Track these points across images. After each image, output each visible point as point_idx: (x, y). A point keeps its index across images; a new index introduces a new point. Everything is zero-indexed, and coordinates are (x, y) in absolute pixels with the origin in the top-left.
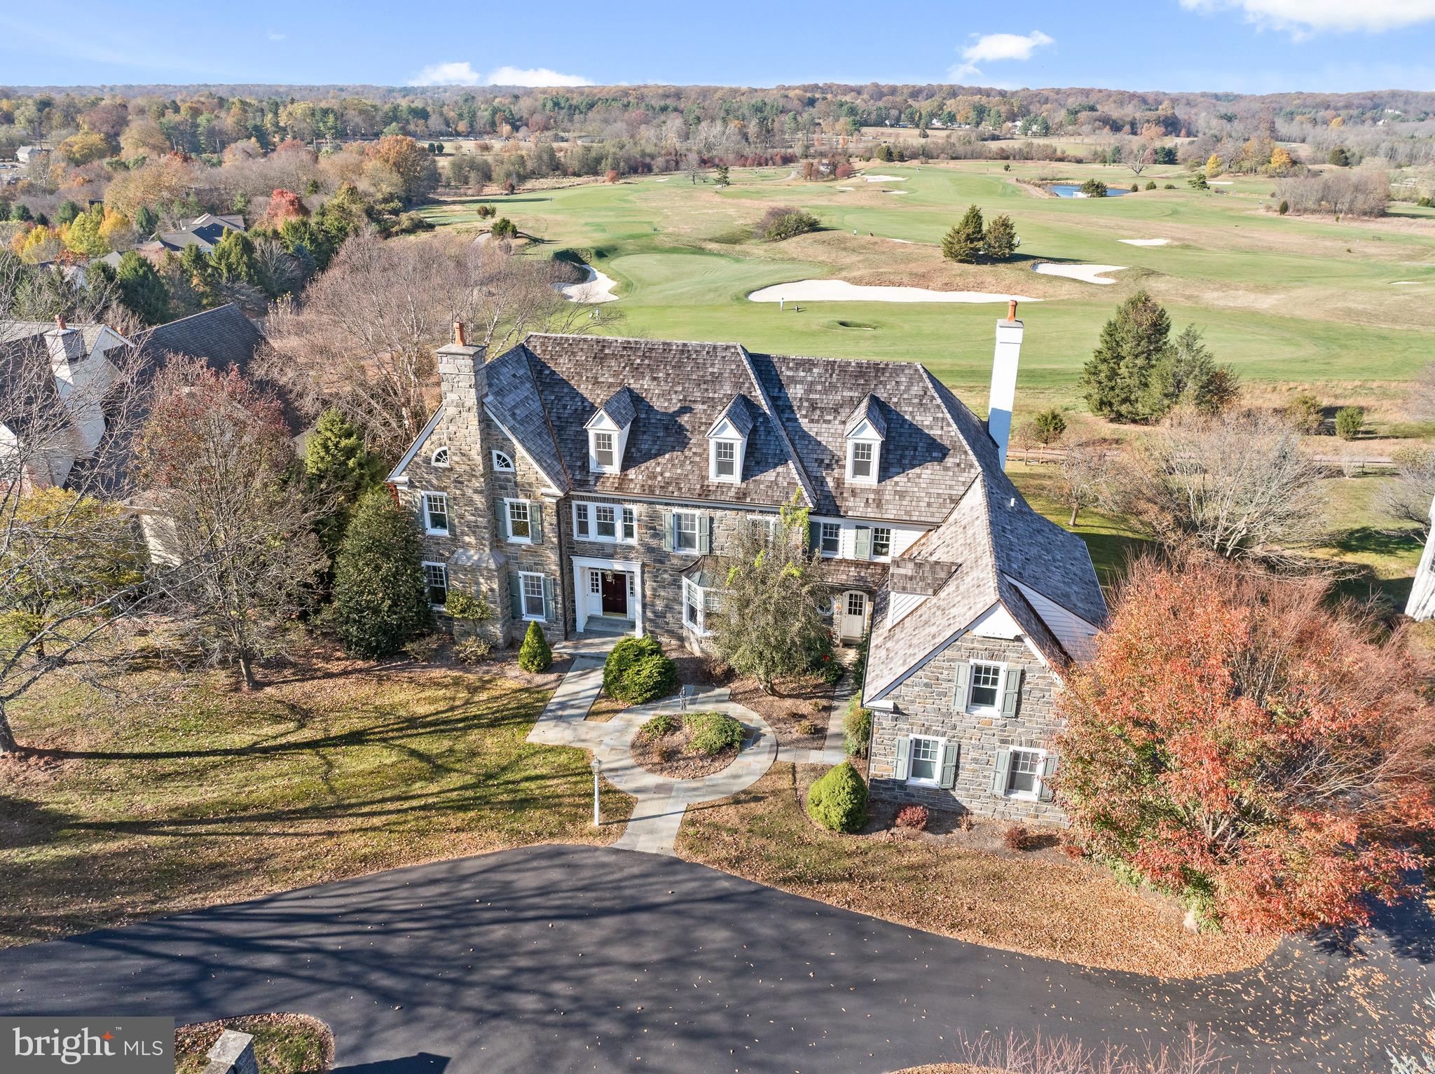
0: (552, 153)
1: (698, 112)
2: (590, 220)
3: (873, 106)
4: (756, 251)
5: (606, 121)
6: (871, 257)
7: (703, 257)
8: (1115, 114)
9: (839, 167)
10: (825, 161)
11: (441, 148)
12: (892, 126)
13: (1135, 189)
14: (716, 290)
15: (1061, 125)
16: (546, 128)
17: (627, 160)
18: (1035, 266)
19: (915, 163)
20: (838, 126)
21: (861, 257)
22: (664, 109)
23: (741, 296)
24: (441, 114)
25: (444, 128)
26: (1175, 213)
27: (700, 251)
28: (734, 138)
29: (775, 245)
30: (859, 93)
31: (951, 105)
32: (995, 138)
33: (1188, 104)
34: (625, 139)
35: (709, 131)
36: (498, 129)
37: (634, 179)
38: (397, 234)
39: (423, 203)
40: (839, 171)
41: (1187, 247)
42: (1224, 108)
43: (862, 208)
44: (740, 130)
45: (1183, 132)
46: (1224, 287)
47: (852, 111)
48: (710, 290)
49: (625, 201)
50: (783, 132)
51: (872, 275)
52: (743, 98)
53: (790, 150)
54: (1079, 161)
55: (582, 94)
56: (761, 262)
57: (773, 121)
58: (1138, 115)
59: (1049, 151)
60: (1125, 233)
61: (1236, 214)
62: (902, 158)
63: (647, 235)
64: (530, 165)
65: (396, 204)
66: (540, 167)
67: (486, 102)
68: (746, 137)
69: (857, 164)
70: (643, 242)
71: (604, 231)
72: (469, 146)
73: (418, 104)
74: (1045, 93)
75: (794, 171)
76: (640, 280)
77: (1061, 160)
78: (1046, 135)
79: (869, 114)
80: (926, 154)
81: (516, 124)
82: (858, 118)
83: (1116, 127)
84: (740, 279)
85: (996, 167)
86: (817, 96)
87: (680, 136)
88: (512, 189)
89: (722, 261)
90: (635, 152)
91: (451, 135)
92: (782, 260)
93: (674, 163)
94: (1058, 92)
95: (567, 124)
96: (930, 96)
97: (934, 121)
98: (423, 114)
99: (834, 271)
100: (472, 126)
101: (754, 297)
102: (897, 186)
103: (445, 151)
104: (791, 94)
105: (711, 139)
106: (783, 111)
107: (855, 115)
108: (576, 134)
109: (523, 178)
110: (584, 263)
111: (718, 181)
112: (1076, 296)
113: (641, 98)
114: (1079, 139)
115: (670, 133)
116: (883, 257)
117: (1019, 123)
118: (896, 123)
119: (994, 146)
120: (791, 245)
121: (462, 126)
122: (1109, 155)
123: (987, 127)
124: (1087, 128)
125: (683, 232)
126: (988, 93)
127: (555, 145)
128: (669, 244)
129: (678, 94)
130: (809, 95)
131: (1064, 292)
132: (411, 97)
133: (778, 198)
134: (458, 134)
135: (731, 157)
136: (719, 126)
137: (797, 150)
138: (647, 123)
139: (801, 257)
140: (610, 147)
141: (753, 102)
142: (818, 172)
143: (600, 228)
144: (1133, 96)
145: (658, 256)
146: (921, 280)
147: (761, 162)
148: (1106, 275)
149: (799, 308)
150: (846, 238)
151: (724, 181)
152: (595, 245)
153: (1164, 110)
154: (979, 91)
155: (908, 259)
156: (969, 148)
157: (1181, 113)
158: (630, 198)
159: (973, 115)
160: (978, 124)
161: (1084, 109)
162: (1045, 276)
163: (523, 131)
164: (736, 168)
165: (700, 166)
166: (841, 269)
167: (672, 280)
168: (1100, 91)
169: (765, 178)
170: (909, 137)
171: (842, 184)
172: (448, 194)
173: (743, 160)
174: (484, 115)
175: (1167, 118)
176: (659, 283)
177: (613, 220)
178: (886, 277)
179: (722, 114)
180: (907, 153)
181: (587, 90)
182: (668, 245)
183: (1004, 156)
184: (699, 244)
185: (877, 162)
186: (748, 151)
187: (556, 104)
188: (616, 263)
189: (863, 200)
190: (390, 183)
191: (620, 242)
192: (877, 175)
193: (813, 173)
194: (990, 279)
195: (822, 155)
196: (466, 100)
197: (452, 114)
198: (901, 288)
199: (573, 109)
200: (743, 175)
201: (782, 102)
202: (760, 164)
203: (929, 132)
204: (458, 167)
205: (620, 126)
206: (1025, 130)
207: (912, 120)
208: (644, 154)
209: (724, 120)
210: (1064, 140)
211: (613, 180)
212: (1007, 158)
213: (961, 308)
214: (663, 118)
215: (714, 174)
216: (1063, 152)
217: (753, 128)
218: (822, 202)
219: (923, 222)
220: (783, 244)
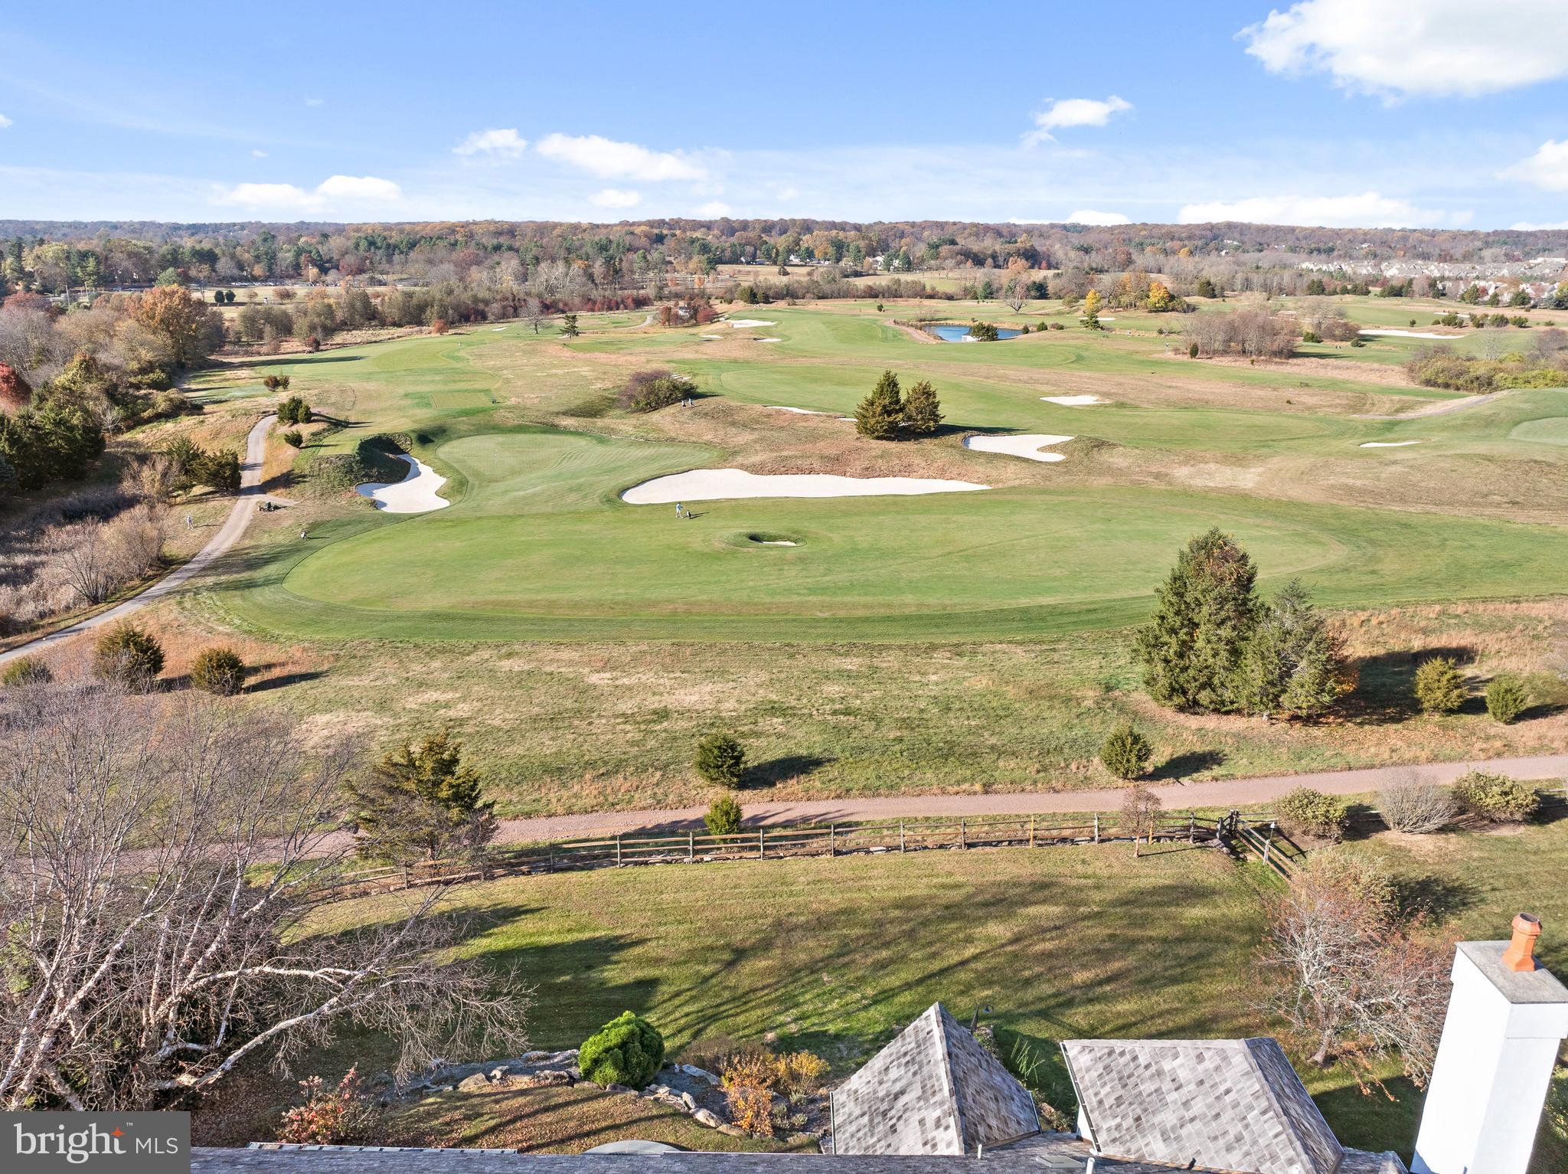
0: (365, 299)
1: (535, 251)
2: (411, 389)
3: (727, 242)
4: (622, 427)
5: (431, 262)
6: (768, 434)
7: (557, 437)
8: (975, 247)
9: (699, 312)
10: (682, 304)
11: (231, 296)
12: (748, 263)
13: (1026, 331)
14: (578, 489)
15: (922, 260)
16: (361, 271)
17: (456, 308)
18: (966, 440)
19: (781, 304)
20: (692, 265)
21: (756, 435)
22: (497, 248)
23: (613, 496)
24: (233, 256)
25: (236, 272)
26: (1079, 359)
27: (552, 429)
28: (578, 280)
29: (645, 417)
30: (709, 229)
31: (807, 241)
32: (858, 274)
33: (1041, 235)
34: (454, 282)
35: (550, 273)
36: (303, 272)
37: (466, 328)
38: (149, 421)
39: (201, 368)
40: (700, 315)
41: (1121, 405)
42: (1076, 239)
43: (735, 361)
44: (585, 271)
45: (1044, 264)
46: (1189, 459)
47: (705, 248)
48: (571, 490)
49: (457, 359)
50: (632, 272)
51: (775, 460)
52: (586, 236)
53: (642, 292)
54: (950, 298)
55: (402, 231)
56: (632, 444)
57: (621, 260)
58: (997, 248)
59: (918, 289)
60: (1045, 388)
61: (1144, 358)
62: (767, 300)
63: (483, 411)
64: (340, 315)
65: (158, 375)
66: (352, 316)
67: (290, 241)
68: (591, 277)
69: (719, 307)
70: (480, 419)
71: (428, 405)
72: (266, 293)
73: (206, 245)
74: (901, 227)
75: (648, 316)
76: (477, 474)
77: (931, 297)
78: (909, 270)
79: (723, 251)
80: (790, 294)
81: (324, 266)
82: (711, 255)
83: (978, 261)
84: (609, 471)
85: (868, 307)
86: (665, 232)
87: (517, 278)
88: (317, 346)
89: (582, 442)
90: (466, 297)
91: (246, 279)
92: (658, 440)
93: (512, 309)
94: (913, 225)
95: (385, 266)
96: (783, 232)
97: (792, 257)
98: (208, 257)
99: (726, 457)
100: (270, 269)
101: (630, 497)
102: (767, 332)
103: (236, 300)
104: (638, 230)
105: (553, 281)
106: (631, 249)
107: (709, 251)
108: (395, 277)
109: (330, 331)
110: (403, 452)
111: (566, 331)
112: (1028, 481)
113: (471, 236)
114: (943, 274)
115: (506, 275)
116: (784, 434)
117: (880, 259)
118: (752, 260)
119: (861, 283)
120: (664, 418)
121: (258, 270)
122: (980, 291)
123: (846, 263)
124: (950, 263)
125: (529, 403)
126: (842, 227)
127: (370, 290)
128: (513, 420)
129: (512, 230)
130: (656, 231)
131: (1011, 475)
132: (198, 237)
133: (637, 350)
134: (255, 279)
135: (577, 301)
136: (561, 267)
137: (650, 291)
138: (478, 263)
139: (681, 438)
140: (436, 291)
141: (597, 239)
142: (678, 317)
143: (423, 401)
144: (987, 228)
145: (500, 438)
146: (835, 465)
147: (612, 306)
148: (1051, 448)
149: (694, 511)
150: (730, 408)
151: (573, 331)
152: (416, 426)
153: (1022, 242)
154: (833, 225)
155: (814, 436)
156: (835, 287)
157: (1040, 246)
158: (462, 354)
159: (831, 250)
160: (838, 260)
161: (945, 242)
162: (982, 454)
163: (332, 275)
164: (583, 313)
165: (542, 312)
166: (735, 453)
167: (520, 473)
168: (954, 224)
169: (617, 324)
170: (768, 275)
171: (705, 330)
172: (236, 353)
173: (590, 304)
174: (286, 256)
175: (1026, 250)
176: (503, 479)
177: (440, 387)
178: (793, 463)
179: (563, 253)
180: (771, 293)
181: (407, 227)
182: (511, 423)
183: (872, 293)
184: (551, 419)
185: (740, 305)
186: (595, 294)
187: (372, 243)
188: (447, 450)
189: (734, 350)
190: (153, 346)
191: (449, 421)
192: (744, 320)
193: (670, 319)
194: (917, 461)
195: (678, 296)
196: (265, 240)
197: (247, 256)
198: (813, 477)
199: (391, 249)
200: (592, 322)
201: (628, 239)
202: (610, 309)
203: (789, 269)
204: (250, 320)
205: (448, 267)
206: (888, 265)
207: (768, 257)
208: (476, 300)
209: (567, 261)
210: (928, 274)
211: (441, 330)
212: (876, 296)
213: (895, 504)
214: (496, 258)
215: (560, 322)
216: (933, 289)
217: (598, 268)
218: (688, 354)
219: (814, 380)
220: (655, 417)
